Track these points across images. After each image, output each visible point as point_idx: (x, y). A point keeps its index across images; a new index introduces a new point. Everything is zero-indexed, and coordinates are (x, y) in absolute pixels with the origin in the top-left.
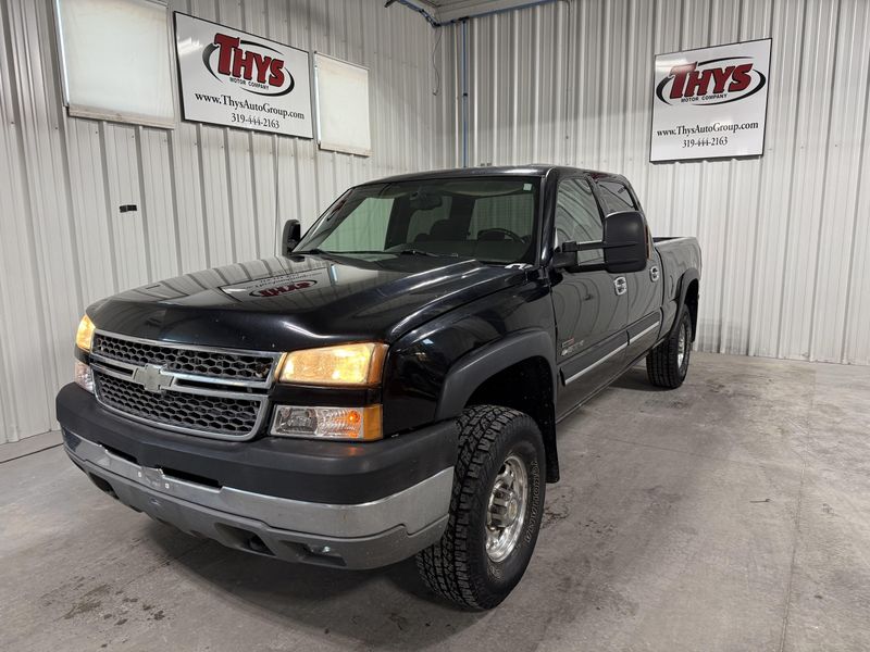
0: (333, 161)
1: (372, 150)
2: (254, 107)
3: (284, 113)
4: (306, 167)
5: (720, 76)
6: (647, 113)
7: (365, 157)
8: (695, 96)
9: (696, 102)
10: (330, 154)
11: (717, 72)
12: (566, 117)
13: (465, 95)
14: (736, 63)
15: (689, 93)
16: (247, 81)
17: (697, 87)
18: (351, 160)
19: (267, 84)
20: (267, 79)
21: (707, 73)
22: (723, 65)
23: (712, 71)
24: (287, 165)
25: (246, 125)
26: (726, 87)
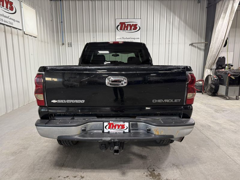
0: (28, 38)
1: (38, 36)
2: (5, 17)
3: (14, 20)
4: (21, 39)
5: (131, 26)
7: (36, 37)
8: (125, 30)
9: (126, 32)
10: (27, 36)
11: (130, 25)
12: (93, 32)
13: (62, 22)
14: (134, 23)
15: (124, 29)
16: (3, 7)
17: (126, 28)
19: (9, 9)
20: (9, 7)
21: (128, 25)
22: (131, 24)
23: (129, 25)
24: (15, 38)
25: (3, 23)
26: (132, 29)
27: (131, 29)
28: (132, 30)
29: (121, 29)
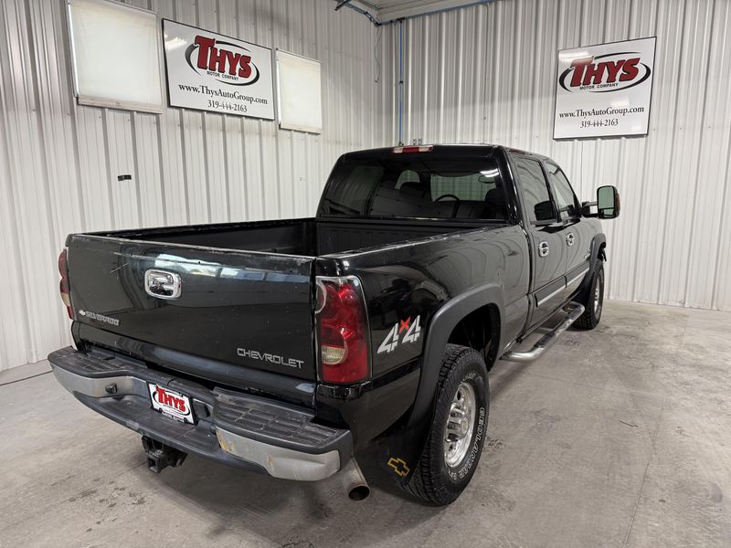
0: (291, 138)
1: (323, 128)
2: (225, 95)
3: (250, 100)
4: (269, 143)
5: (612, 68)
6: (551, 99)
7: (317, 134)
8: (592, 84)
9: (592, 90)
10: (288, 133)
11: (610, 65)
12: (484, 101)
13: (401, 82)
14: (626, 58)
15: (587, 82)
16: (221, 74)
17: (593, 77)
18: (306, 138)
19: (237, 76)
20: (237, 72)
21: (601, 66)
22: (615, 59)
23: (606, 64)
24: (252, 142)
25: (220, 109)
26: (618, 77)
27: (611, 79)
28: (617, 81)
29: (575, 83)
